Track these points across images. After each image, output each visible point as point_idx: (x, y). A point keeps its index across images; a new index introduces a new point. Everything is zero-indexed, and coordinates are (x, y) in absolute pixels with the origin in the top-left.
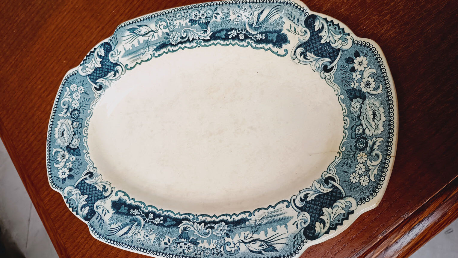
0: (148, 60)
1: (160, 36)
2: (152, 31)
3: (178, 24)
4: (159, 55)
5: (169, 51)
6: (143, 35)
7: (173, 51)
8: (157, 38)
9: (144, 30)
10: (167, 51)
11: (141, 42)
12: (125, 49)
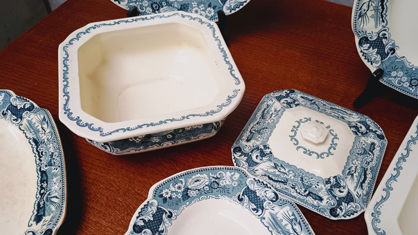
0: (26, 137)
1: (42, 138)
2: (45, 132)
3: (50, 146)
4: (30, 143)
5: (33, 148)
6: (42, 127)
7: (33, 150)
8: (41, 136)
9: (45, 126)
10: (33, 146)
11: (38, 128)
12: (32, 119)
